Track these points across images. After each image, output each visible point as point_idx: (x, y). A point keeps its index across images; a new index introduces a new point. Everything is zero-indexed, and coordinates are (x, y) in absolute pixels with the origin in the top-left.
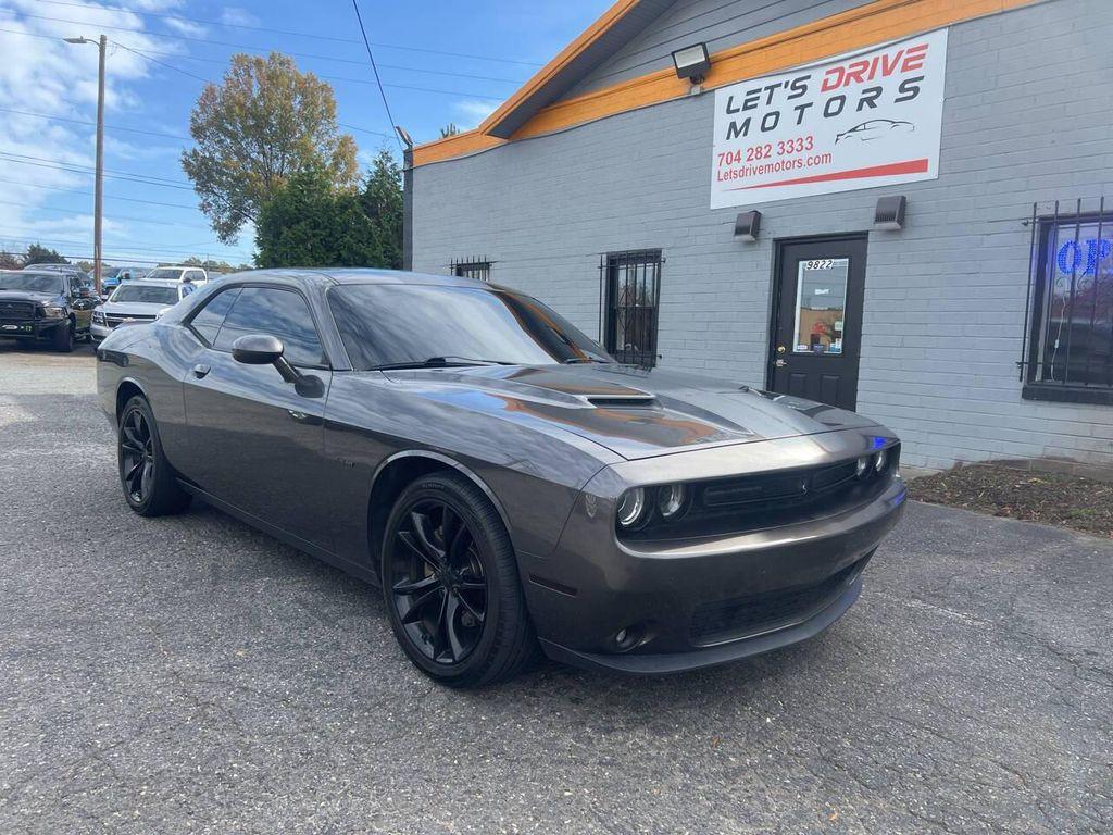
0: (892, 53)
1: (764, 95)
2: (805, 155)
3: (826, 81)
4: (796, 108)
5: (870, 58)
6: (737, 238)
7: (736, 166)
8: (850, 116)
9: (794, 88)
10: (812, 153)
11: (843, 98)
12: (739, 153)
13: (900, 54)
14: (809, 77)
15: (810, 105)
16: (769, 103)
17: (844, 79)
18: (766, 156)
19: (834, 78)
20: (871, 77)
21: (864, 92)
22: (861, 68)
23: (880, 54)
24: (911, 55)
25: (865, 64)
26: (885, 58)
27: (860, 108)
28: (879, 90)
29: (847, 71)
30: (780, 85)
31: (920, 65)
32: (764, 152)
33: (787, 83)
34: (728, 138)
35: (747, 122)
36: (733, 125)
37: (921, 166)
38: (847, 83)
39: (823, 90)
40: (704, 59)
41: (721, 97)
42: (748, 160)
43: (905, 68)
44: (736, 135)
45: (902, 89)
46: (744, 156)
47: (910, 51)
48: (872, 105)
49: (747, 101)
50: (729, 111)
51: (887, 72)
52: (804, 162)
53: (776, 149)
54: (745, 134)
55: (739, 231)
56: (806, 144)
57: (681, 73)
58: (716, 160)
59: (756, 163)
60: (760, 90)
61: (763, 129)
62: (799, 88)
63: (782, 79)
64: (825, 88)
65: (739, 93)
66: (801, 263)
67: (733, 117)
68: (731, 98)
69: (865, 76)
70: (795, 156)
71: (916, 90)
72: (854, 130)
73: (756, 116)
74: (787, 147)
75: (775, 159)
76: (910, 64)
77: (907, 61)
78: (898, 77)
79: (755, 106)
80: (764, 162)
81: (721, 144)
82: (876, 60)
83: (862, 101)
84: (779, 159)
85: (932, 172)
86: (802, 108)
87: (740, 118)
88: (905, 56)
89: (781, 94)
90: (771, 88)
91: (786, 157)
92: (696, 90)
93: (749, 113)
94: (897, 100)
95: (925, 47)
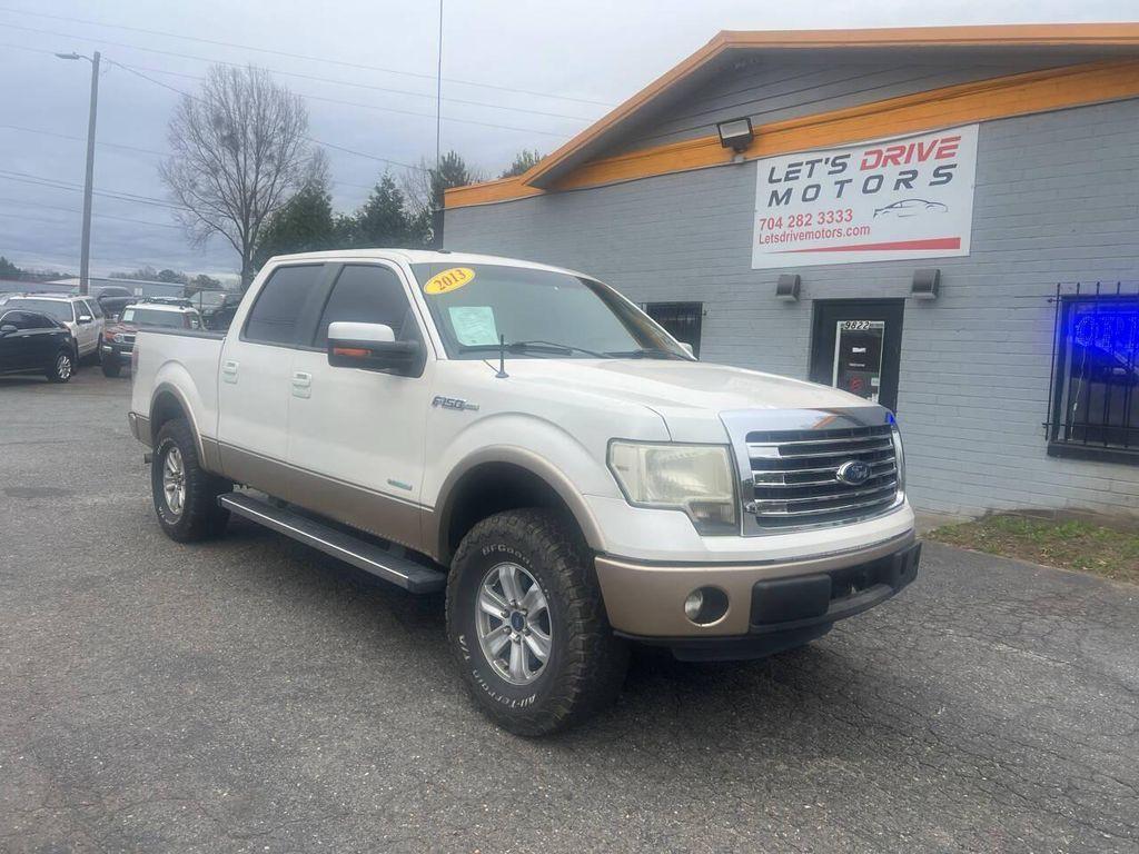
0: (927, 141)
1: (806, 169)
2: (844, 226)
3: (865, 161)
4: (836, 183)
5: (907, 144)
6: (780, 297)
7: (776, 231)
8: (887, 194)
9: (834, 164)
10: (852, 224)
11: (881, 178)
12: (780, 219)
13: (935, 142)
14: (848, 156)
15: (850, 181)
16: (810, 176)
17: (882, 160)
18: (807, 224)
19: (872, 160)
20: (907, 161)
21: (901, 173)
22: (898, 152)
23: (916, 141)
24: (943, 145)
25: (902, 149)
26: (921, 145)
27: (897, 188)
28: (915, 173)
29: (885, 154)
30: (821, 161)
31: (953, 155)
32: (805, 220)
33: (827, 160)
34: (770, 205)
35: (789, 192)
36: (775, 194)
37: (954, 243)
38: (885, 165)
39: (862, 169)
40: (748, 132)
41: (763, 168)
42: (790, 226)
43: (939, 156)
44: (778, 204)
45: (936, 174)
46: (786, 222)
47: (943, 141)
48: (908, 186)
49: (788, 173)
50: (771, 181)
51: (922, 158)
52: (844, 232)
53: (816, 218)
54: (787, 203)
55: (782, 291)
56: (845, 216)
57: (725, 143)
58: (758, 224)
59: (796, 230)
60: (801, 164)
61: (804, 199)
62: (839, 165)
63: (823, 156)
64: (864, 167)
65: (781, 165)
66: (839, 323)
67: (775, 187)
68: (773, 169)
69: (902, 159)
70: (835, 226)
71: (949, 176)
72: (891, 207)
73: (798, 187)
74: (827, 218)
75: (815, 227)
76: (944, 152)
77: (940, 150)
78: (932, 163)
79: (797, 178)
80: (804, 229)
81: (762, 209)
82: (912, 146)
83: (899, 182)
84: (820, 228)
85: (964, 250)
86: (842, 183)
87: (781, 188)
88: (938, 145)
89: (822, 170)
90: (813, 163)
91: (826, 226)
92: (739, 159)
93: (789, 184)
94: (932, 184)
95: (958, 138)
